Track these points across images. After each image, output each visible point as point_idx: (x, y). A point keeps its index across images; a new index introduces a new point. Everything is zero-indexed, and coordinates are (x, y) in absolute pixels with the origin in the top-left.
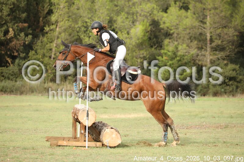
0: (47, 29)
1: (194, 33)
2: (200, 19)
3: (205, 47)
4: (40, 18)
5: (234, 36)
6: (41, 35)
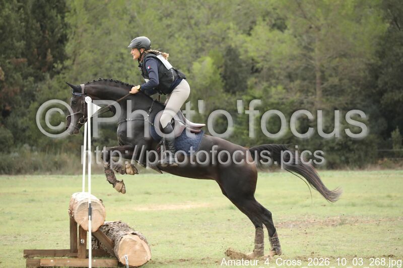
0: (58, 66)
1: (294, 67)
2: (303, 44)
3: (313, 90)
4: (47, 49)
5: (359, 70)
6: (48, 76)
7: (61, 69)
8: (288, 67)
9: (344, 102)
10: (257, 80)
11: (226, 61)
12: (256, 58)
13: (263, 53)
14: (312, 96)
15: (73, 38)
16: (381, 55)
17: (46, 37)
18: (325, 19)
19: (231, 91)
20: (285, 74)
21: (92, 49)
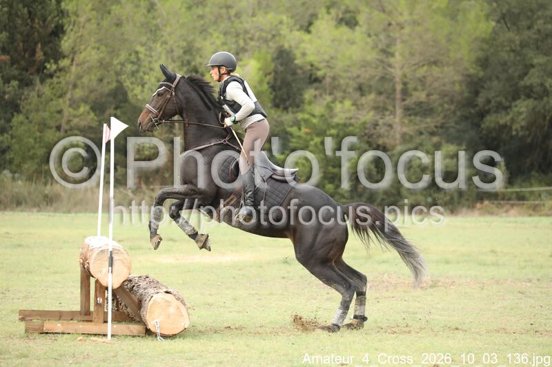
0: (51, 67)
1: (367, 76)
2: (380, 47)
3: (391, 108)
4: (36, 44)
5: (453, 83)
6: (37, 80)
7: (55, 72)
8: (358, 76)
9: (432, 125)
10: (317, 93)
11: (276, 67)
12: (316, 64)
13: (326, 57)
14: (389, 115)
15: (72, 30)
16: (484, 63)
17: (36, 28)
18: (411, 14)
19: (282, 106)
20: (356, 86)
21: (97, 45)
